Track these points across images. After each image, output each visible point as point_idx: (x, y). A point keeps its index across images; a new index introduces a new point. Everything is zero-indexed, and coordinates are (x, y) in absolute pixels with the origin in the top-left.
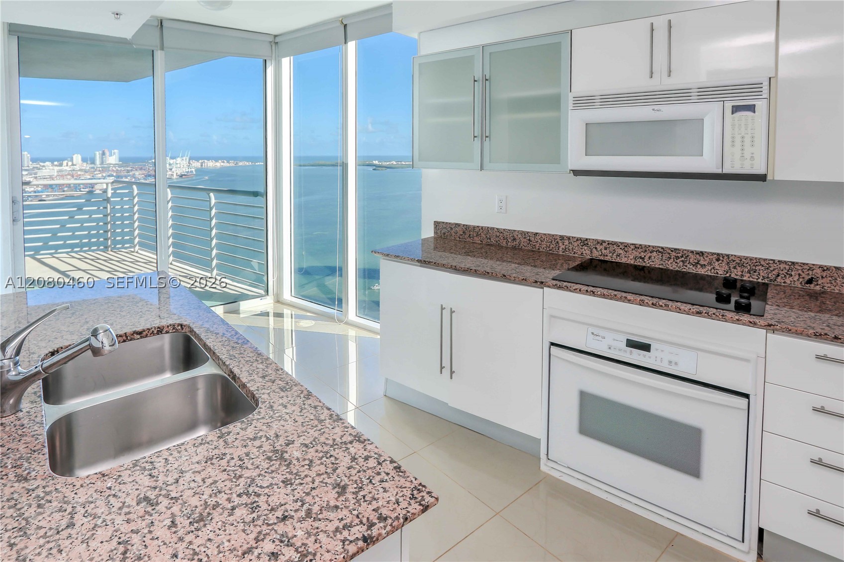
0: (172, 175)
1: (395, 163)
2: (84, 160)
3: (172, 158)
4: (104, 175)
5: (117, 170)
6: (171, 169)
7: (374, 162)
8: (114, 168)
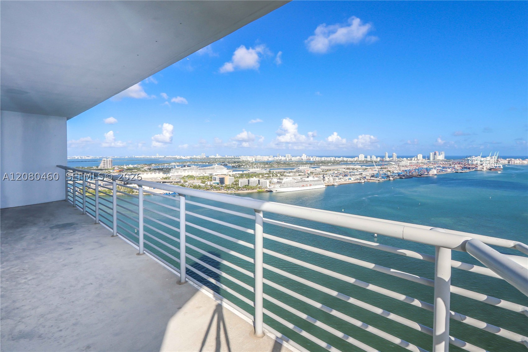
0: (483, 168)
2: (424, 157)
3: (483, 157)
4: (435, 166)
5: (443, 164)
6: (482, 165)
8: (441, 163)
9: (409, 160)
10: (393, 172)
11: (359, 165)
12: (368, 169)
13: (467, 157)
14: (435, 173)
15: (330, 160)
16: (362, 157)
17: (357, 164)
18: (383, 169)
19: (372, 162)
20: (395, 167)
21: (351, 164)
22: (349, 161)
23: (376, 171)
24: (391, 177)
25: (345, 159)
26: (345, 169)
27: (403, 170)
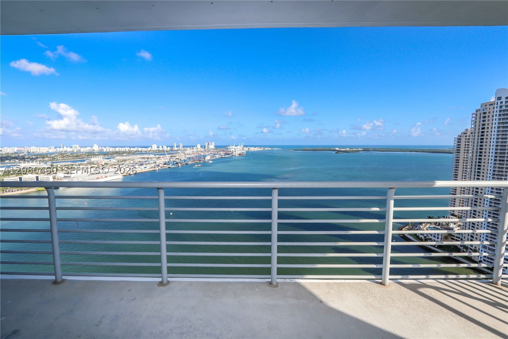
0: (236, 154)
1: (348, 149)
2: (201, 147)
3: (236, 146)
4: (209, 153)
5: (214, 151)
6: (235, 151)
7: (336, 149)
9: (191, 149)
10: (180, 159)
11: (153, 155)
12: (160, 157)
13: (227, 146)
14: (209, 159)
15: (125, 150)
16: (155, 147)
17: (151, 153)
18: (173, 157)
19: (164, 151)
20: (182, 155)
21: (145, 154)
22: (143, 151)
23: (168, 159)
24: (179, 163)
25: (140, 149)
26: (140, 158)
27: (188, 158)
